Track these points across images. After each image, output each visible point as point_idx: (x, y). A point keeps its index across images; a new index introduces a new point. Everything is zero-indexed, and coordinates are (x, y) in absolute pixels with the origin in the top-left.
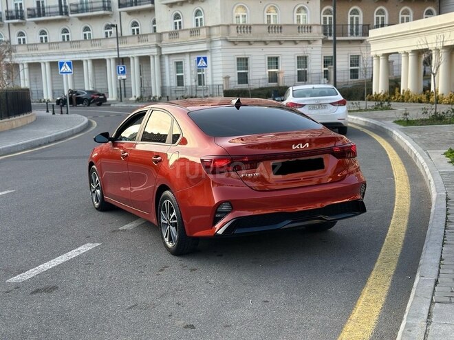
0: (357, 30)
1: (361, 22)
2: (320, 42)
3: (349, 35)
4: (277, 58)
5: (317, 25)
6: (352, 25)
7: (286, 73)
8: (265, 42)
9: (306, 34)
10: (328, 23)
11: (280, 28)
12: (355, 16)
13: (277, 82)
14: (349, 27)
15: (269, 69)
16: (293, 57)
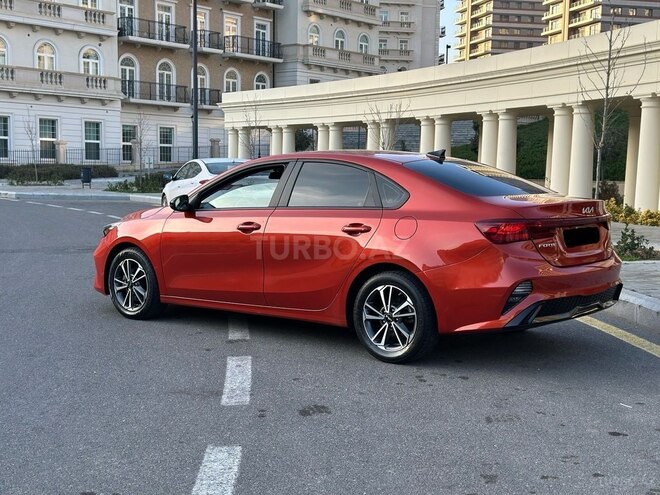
0: (169, 92)
1: (174, 82)
2: (119, 104)
3: (158, 98)
4: (53, 122)
5: (115, 79)
6: (161, 84)
7: (69, 145)
8: (36, 96)
9: (99, 90)
10: (128, 78)
11: (59, 77)
12: (166, 72)
13: (54, 157)
14: (158, 86)
15: (41, 136)
16: (78, 122)
